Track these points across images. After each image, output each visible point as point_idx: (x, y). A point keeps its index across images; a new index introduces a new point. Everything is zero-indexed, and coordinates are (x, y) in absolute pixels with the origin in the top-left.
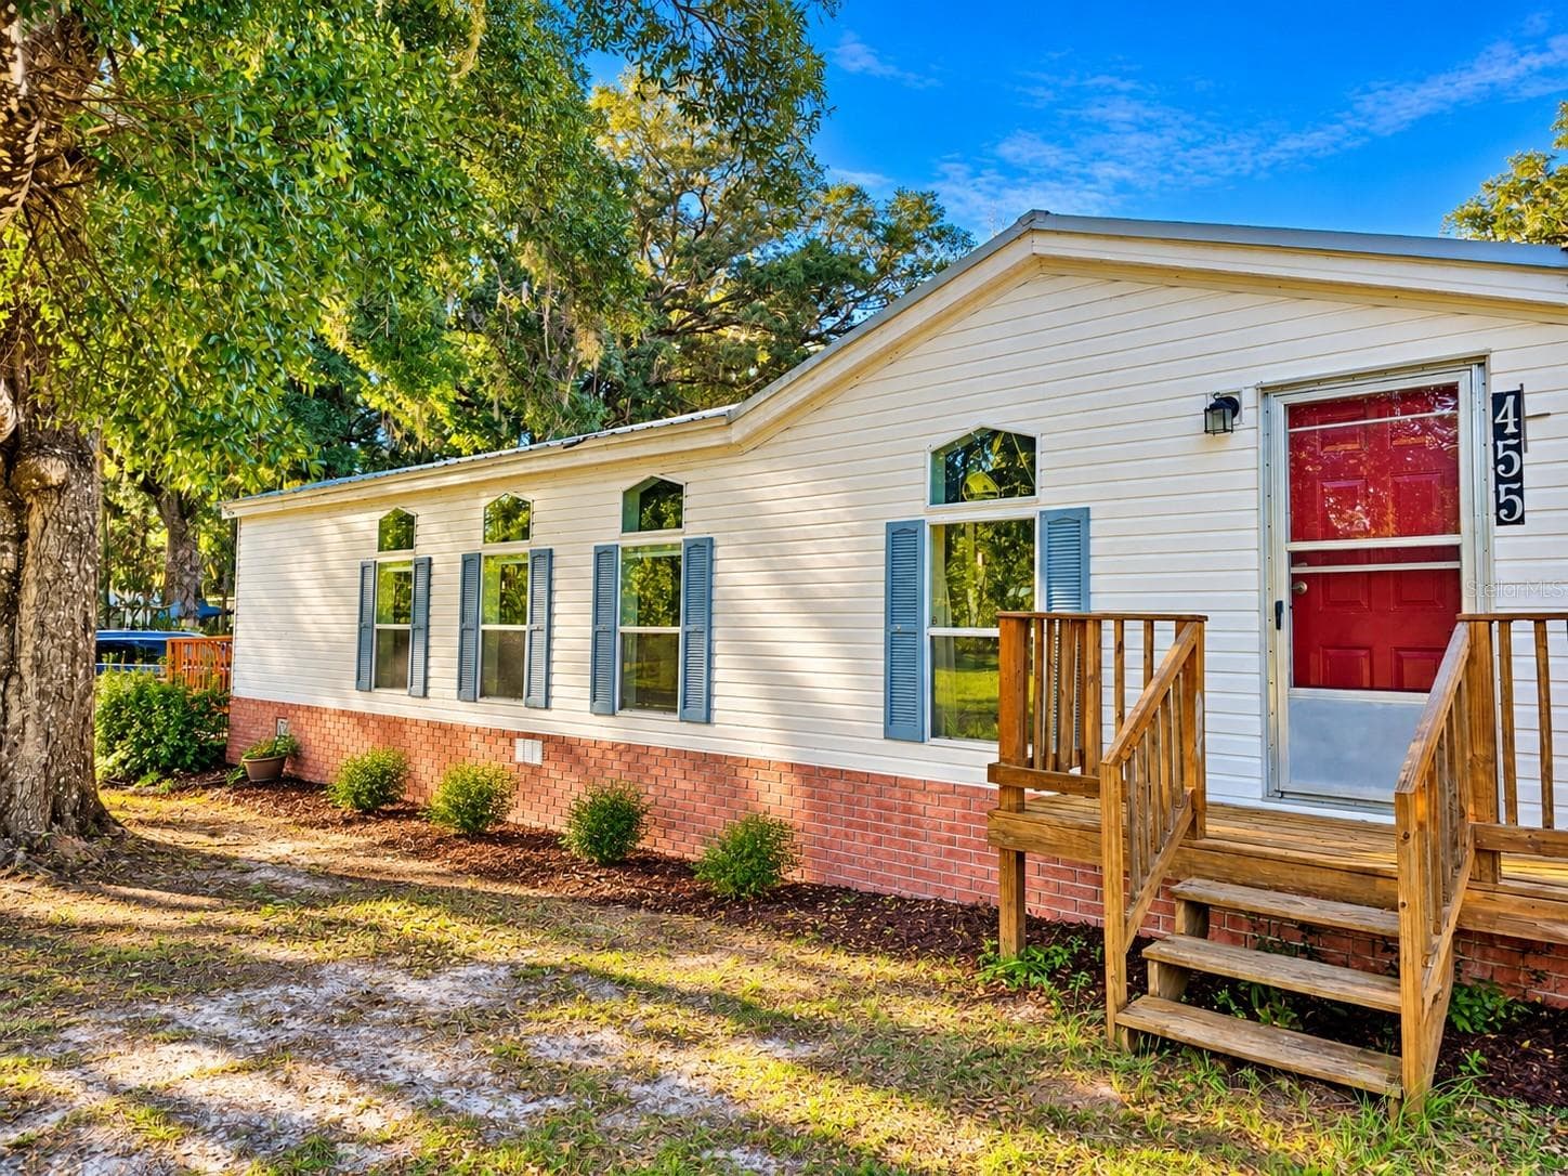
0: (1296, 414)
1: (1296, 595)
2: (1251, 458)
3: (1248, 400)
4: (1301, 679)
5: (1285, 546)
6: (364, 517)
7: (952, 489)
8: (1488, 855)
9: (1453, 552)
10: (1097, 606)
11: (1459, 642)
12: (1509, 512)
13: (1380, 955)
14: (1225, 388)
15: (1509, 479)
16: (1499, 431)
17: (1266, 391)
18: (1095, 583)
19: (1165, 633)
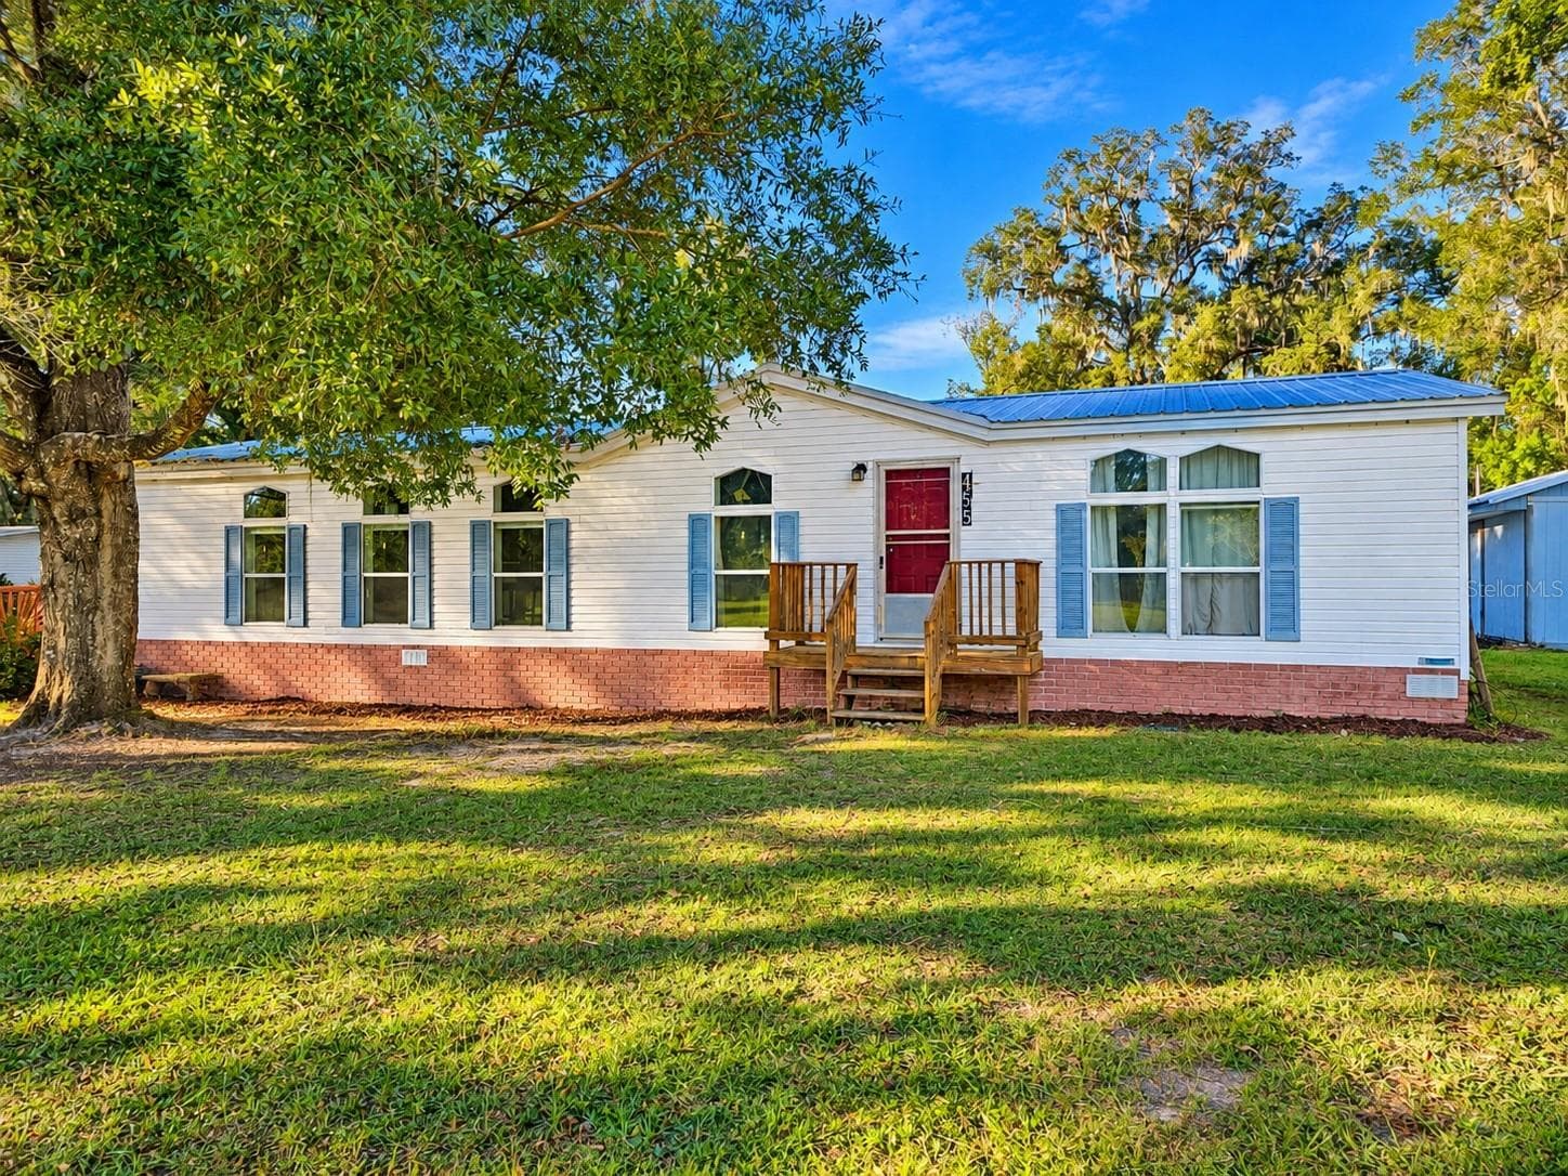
0: (890, 474)
1: (889, 555)
2: (870, 493)
3: (870, 466)
4: (889, 590)
5: (884, 533)
6: (219, 490)
7: (725, 498)
8: (952, 645)
9: (947, 536)
10: (804, 559)
11: (946, 569)
12: (966, 521)
13: (916, 682)
14: (860, 459)
15: (967, 506)
16: (964, 488)
17: (878, 464)
18: (802, 548)
19: (842, 570)
